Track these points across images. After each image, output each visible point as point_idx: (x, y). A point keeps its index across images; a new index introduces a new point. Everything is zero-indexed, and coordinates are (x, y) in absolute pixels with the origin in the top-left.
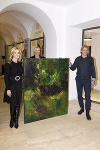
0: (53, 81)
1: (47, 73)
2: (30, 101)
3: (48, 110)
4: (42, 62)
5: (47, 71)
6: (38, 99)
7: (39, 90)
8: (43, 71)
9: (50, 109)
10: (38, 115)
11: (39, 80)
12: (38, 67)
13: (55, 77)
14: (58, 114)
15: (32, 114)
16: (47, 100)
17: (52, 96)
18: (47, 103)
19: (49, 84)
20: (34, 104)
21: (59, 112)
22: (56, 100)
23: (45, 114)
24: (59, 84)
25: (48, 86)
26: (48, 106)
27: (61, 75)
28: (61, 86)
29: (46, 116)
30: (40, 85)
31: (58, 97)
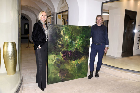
0: (75, 47)
1: (70, 39)
2: (54, 65)
3: (70, 73)
4: (66, 28)
5: (70, 38)
6: (61, 63)
7: (62, 55)
8: (67, 37)
9: (72, 72)
10: (60, 77)
11: (62, 46)
12: (62, 33)
13: (77, 44)
14: (79, 77)
15: (55, 76)
16: (69, 64)
17: (74, 61)
18: (69, 66)
19: (72, 49)
20: (57, 68)
21: (80, 75)
22: (77, 64)
23: (67, 76)
24: (81, 50)
25: (71, 51)
26: (70, 69)
27: (83, 41)
28: (83, 52)
29: (67, 78)
30: (63, 50)
31: (80, 61)
